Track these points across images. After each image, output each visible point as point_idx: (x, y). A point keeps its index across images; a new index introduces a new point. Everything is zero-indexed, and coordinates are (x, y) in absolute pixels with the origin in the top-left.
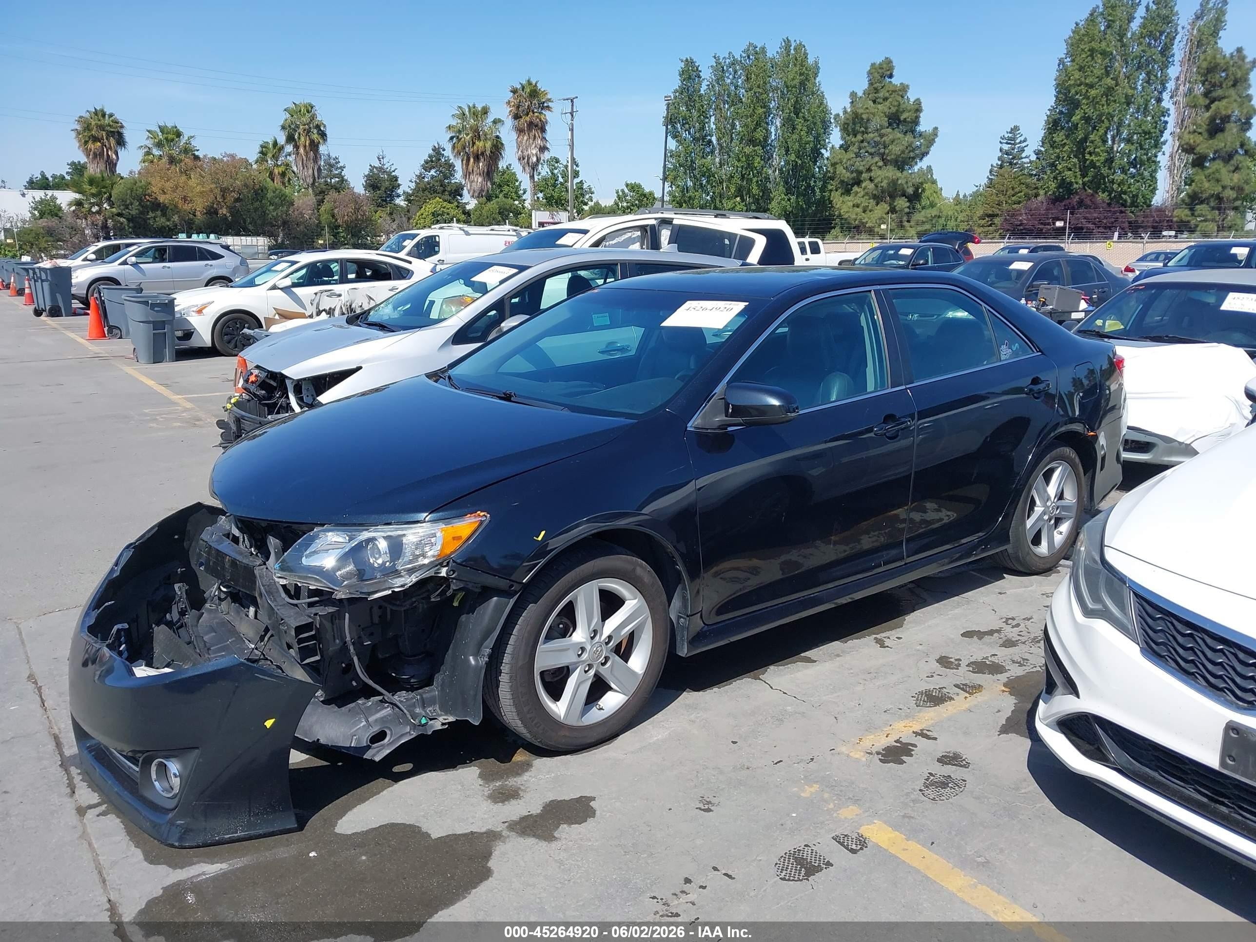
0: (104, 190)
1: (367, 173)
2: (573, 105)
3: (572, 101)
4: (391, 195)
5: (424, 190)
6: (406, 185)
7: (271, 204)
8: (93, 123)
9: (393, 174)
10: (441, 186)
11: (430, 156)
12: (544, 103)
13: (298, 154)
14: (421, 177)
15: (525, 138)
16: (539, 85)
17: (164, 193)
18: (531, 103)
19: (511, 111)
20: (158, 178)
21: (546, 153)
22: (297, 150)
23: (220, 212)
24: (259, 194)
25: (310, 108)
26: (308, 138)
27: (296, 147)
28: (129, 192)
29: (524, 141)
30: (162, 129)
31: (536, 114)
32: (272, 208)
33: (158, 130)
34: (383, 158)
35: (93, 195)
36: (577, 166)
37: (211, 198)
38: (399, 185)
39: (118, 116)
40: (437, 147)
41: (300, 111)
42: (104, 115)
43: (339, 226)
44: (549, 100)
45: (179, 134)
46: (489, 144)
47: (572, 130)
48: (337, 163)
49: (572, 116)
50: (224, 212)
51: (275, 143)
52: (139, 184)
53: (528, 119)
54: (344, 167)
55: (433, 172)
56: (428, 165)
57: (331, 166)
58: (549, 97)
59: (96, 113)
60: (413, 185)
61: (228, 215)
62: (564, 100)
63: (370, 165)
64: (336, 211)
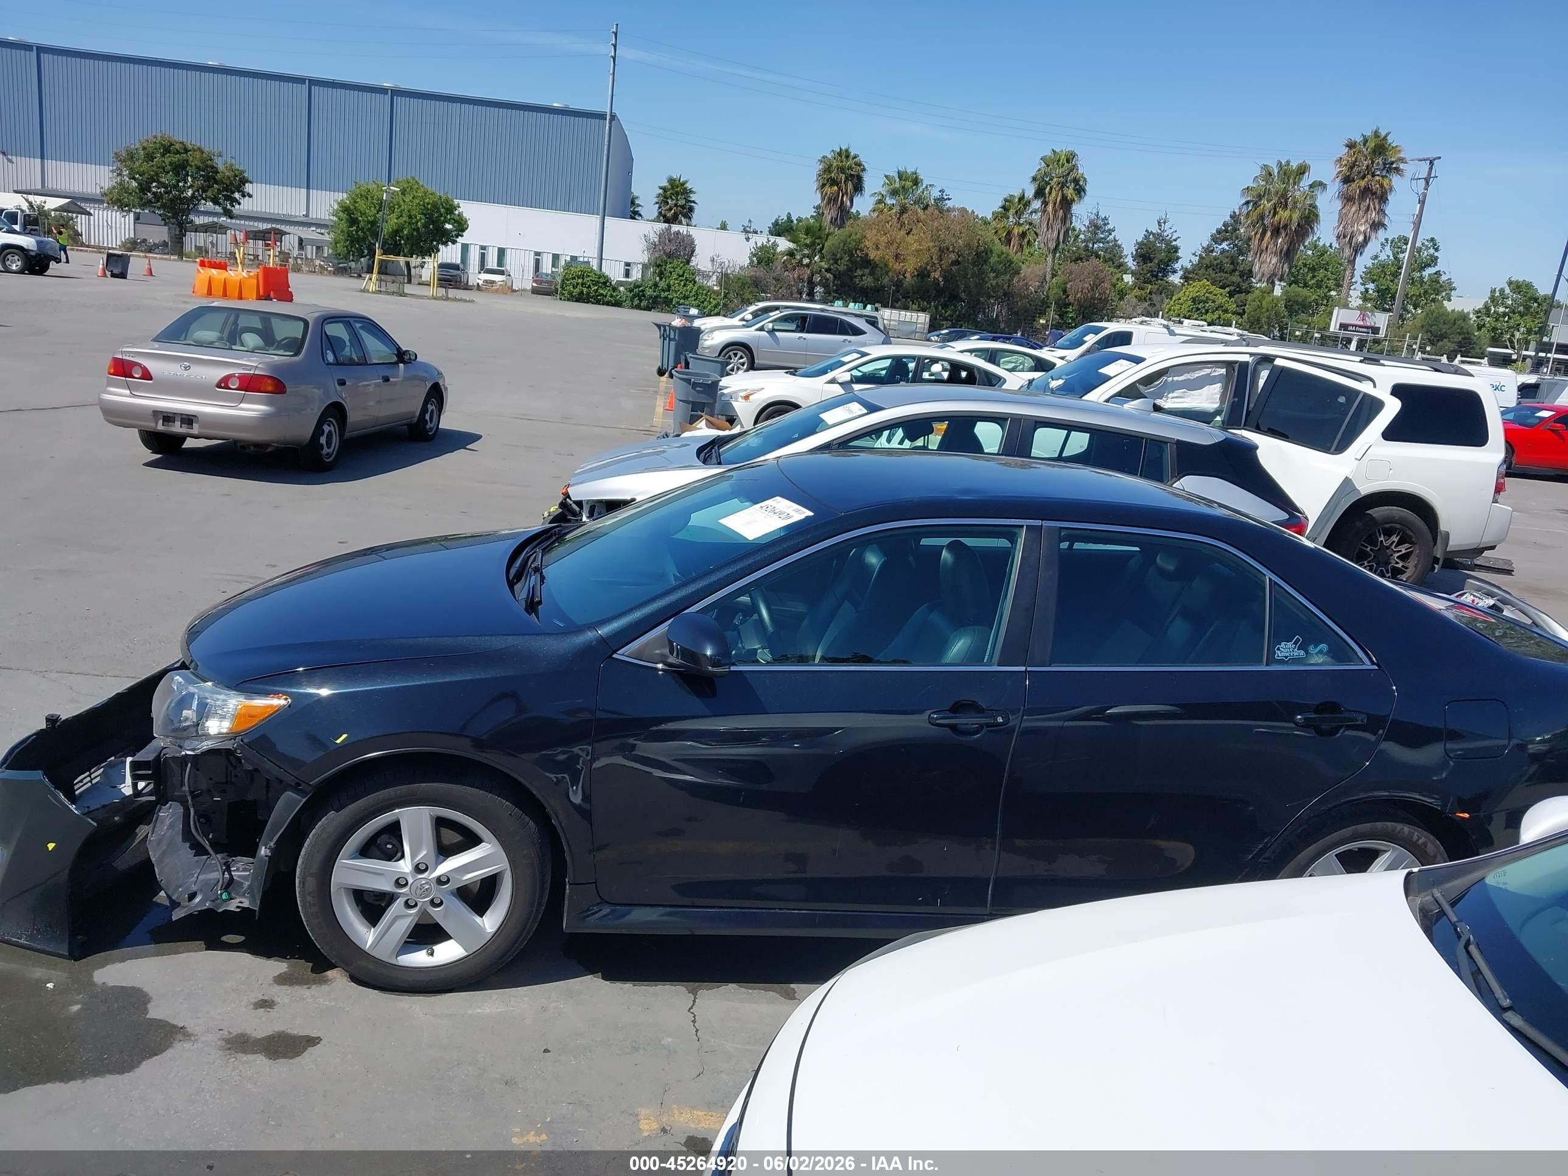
0: (818, 241)
1: (1140, 240)
2: (1431, 169)
3: (1431, 163)
4: (1164, 269)
5: (1207, 267)
6: (1187, 258)
7: (993, 270)
8: (835, 164)
9: (1174, 243)
10: (1232, 263)
11: (1225, 225)
12: (1392, 163)
13: (1044, 211)
14: (1208, 250)
15: (1354, 209)
16: (1390, 139)
17: (878, 248)
18: (1373, 163)
19: (1340, 172)
20: (874, 231)
21: (1381, 232)
22: (1045, 207)
23: (932, 275)
24: (983, 257)
25: (1070, 157)
26: (1060, 194)
27: (1045, 203)
28: (842, 245)
29: (1351, 214)
30: (901, 175)
31: (1377, 178)
32: (992, 275)
33: (896, 175)
34: (1165, 223)
35: (807, 246)
36: (1437, 250)
37: (925, 258)
38: (1178, 258)
39: (862, 158)
40: (1237, 214)
41: (1059, 161)
42: (847, 157)
43: (1070, 304)
44: (1402, 160)
45: (916, 182)
46: (1296, 216)
47: (1422, 202)
48: (1105, 225)
49: (1427, 183)
50: (937, 277)
51: (1022, 198)
52: (853, 237)
53: (1363, 183)
54: (1113, 231)
55: (1225, 245)
56: (1220, 236)
57: (1097, 227)
58: (1402, 155)
59: (840, 154)
60: (1195, 260)
61: (941, 279)
62: (1421, 160)
63: (1147, 231)
64: (1068, 286)
